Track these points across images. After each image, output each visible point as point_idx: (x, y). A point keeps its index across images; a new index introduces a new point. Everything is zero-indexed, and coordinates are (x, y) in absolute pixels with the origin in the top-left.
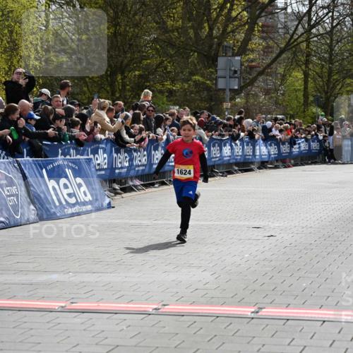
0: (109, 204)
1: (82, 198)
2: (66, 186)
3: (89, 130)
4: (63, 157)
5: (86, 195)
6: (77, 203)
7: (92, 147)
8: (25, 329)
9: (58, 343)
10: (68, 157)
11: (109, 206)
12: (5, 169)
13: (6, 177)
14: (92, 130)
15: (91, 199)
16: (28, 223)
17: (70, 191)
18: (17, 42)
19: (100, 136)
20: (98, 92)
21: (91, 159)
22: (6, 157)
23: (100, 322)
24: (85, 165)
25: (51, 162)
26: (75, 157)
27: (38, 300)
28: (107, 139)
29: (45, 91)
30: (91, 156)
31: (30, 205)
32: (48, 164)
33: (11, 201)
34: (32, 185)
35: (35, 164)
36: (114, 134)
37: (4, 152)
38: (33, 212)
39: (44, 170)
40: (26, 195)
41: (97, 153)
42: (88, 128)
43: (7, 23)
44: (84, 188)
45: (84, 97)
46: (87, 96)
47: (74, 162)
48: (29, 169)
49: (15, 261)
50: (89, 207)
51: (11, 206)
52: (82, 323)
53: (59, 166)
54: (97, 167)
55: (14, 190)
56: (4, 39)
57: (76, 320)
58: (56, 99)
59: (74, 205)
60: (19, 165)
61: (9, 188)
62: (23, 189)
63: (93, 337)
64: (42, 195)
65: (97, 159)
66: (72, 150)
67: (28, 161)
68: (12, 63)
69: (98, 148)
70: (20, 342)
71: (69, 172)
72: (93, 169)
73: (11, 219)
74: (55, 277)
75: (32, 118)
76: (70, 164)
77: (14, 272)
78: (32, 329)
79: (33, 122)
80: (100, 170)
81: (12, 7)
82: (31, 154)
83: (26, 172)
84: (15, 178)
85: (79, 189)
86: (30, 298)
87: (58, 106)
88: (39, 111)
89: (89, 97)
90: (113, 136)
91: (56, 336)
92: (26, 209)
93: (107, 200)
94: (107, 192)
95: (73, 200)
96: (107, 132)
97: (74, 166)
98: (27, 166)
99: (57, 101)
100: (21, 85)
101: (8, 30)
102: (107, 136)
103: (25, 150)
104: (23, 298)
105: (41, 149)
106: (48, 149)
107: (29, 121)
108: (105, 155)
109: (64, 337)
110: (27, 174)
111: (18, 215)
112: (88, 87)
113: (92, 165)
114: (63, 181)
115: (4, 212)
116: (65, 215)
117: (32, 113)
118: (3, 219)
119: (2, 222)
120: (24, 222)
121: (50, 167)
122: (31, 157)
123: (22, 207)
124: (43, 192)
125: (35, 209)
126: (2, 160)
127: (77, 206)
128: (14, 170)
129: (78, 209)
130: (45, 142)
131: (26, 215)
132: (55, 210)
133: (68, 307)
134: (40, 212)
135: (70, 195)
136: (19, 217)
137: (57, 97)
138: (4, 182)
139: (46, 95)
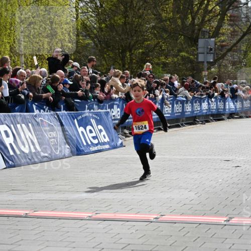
0: (122, 143)
1: (102, 140)
2: (91, 131)
3: (107, 92)
4: (88, 111)
5: (105, 138)
7: (109, 104)
8: (63, 232)
9: (87, 242)
10: (92, 111)
11: (122, 145)
12: (49, 119)
13: (49, 125)
14: (109, 91)
15: (109, 141)
16: (64, 157)
17: (94, 134)
19: (114, 96)
20: (114, 65)
21: (108, 112)
22: (49, 111)
23: (117, 227)
24: (104, 117)
25: (81, 115)
26: (97, 111)
27: (72, 212)
28: (120, 98)
29: (76, 64)
30: (109, 110)
31: (65, 144)
32: (78, 116)
33: (53, 142)
34: (67, 131)
35: (69, 116)
36: (125, 95)
37: (47, 108)
38: (68, 150)
39: (76, 120)
40: (63, 138)
41: (113, 108)
42: (106, 90)
44: (104, 133)
45: (103, 69)
46: (105, 67)
47: (97, 114)
48: (65, 119)
49: (56, 184)
50: (107, 146)
51: (53, 145)
52: (104, 228)
53: (86, 117)
54: (113, 118)
57: (99, 226)
59: (97, 145)
60: (58, 116)
62: (61, 133)
63: (112, 237)
64: (74, 138)
65: (113, 112)
66: (95, 106)
67: (64, 113)
69: (113, 104)
70: (60, 241)
71: (93, 121)
72: (110, 119)
73: (53, 154)
76: (94, 116)
77: (55, 192)
78: (68, 232)
79: (68, 86)
80: (115, 120)
81: (52, 5)
82: (67, 109)
83: (62, 121)
84: (55, 125)
85: (100, 133)
86: (67, 210)
87: (85, 75)
88: (71, 78)
89: (106, 68)
90: (124, 96)
91: (86, 237)
92: (63, 147)
93: (120, 141)
94: (120, 136)
95: (96, 141)
96: (120, 93)
97: (96, 117)
98: (64, 117)
100: (59, 60)
102: (120, 96)
103: (62, 106)
104: (62, 210)
105: (73, 105)
106: (78, 105)
107: (65, 85)
108: (119, 109)
109: (92, 238)
110: (64, 123)
112: (106, 61)
113: (109, 116)
114: (89, 128)
115: (48, 150)
116: (91, 152)
117: (67, 79)
118: (46, 155)
119: (46, 157)
120: (61, 157)
121: (80, 118)
122: (66, 111)
123: (60, 146)
124: (75, 136)
125: (68, 147)
126: (46, 113)
127: (99, 145)
128: (55, 120)
129: (99, 147)
130: (76, 100)
131: (63, 151)
132: (83, 148)
133: (93, 217)
134: (73, 149)
135: (94, 138)
136: (58, 153)
137: (84, 68)
138: (47, 128)
139: (76, 67)
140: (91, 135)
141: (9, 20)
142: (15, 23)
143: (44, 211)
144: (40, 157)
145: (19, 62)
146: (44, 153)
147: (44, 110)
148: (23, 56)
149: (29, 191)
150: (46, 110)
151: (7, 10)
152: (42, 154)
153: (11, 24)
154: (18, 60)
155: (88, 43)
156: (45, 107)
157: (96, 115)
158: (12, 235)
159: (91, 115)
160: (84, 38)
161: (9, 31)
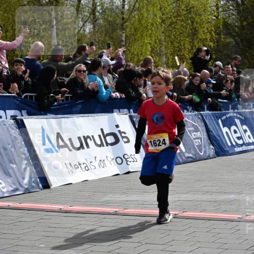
1: (247, 140)
2: (235, 132)
4: (232, 111)
5: (250, 138)
6: (244, 144)
8: (214, 233)
9: (240, 244)
10: (236, 111)
12: (192, 120)
13: (193, 126)
15: (253, 141)
16: (209, 158)
17: (238, 135)
18: (197, 29)
21: (253, 112)
22: (192, 111)
25: (225, 114)
26: (241, 111)
27: (222, 213)
29: (219, 63)
30: (253, 110)
31: (210, 145)
32: (223, 116)
33: (197, 143)
34: (212, 132)
35: (214, 117)
37: (191, 108)
38: (212, 150)
39: (220, 120)
40: (207, 138)
43: (190, 16)
44: (249, 133)
48: (209, 119)
49: (203, 185)
50: (252, 147)
51: (197, 146)
53: (230, 117)
55: (198, 134)
56: (188, 27)
58: (226, 69)
59: (242, 145)
60: (202, 116)
61: (195, 133)
62: (205, 134)
64: (218, 138)
66: (239, 106)
67: (208, 113)
68: (193, 44)
70: (212, 242)
71: (237, 121)
73: (197, 155)
74: (232, 196)
75: (210, 83)
76: (238, 116)
77: (202, 193)
78: (220, 233)
79: (211, 86)
81: (193, 4)
83: (207, 121)
84: (199, 125)
85: (245, 133)
86: (216, 211)
87: (228, 74)
88: (214, 78)
91: (238, 238)
92: (207, 148)
95: (240, 142)
97: (241, 117)
98: (208, 117)
99: (227, 70)
101: (191, 21)
103: (205, 106)
104: (211, 211)
105: (217, 105)
106: (222, 105)
109: (244, 240)
110: (208, 123)
111: (201, 153)
112: (248, 60)
114: (233, 128)
115: (192, 150)
116: (235, 152)
117: (210, 79)
118: (191, 155)
119: (191, 157)
120: (205, 157)
121: (224, 118)
122: (210, 111)
123: (205, 147)
124: (219, 136)
125: (213, 148)
126: (190, 113)
127: (244, 146)
128: (199, 120)
129: (244, 148)
130: (219, 100)
131: (208, 152)
132: (228, 149)
133: (244, 218)
134: (217, 150)
135: (239, 138)
136: (202, 154)
137: (228, 67)
138: (192, 129)
139: (219, 66)
140: (235, 136)
141: (150, 21)
142: (156, 24)
143: (193, 212)
144: (184, 158)
145: (160, 63)
146: (188, 153)
147: (188, 110)
148: (164, 56)
149: (176, 192)
150: (190, 110)
151: (148, 10)
152: (187, 155)
153: (152, 24)
154: (159, 61)
155: (230, 42)
156: (188, 107)
157: (241, 115)
158: (163, 236)
159: (235, 115)
160: (225, 36)
161: (150, 31)
